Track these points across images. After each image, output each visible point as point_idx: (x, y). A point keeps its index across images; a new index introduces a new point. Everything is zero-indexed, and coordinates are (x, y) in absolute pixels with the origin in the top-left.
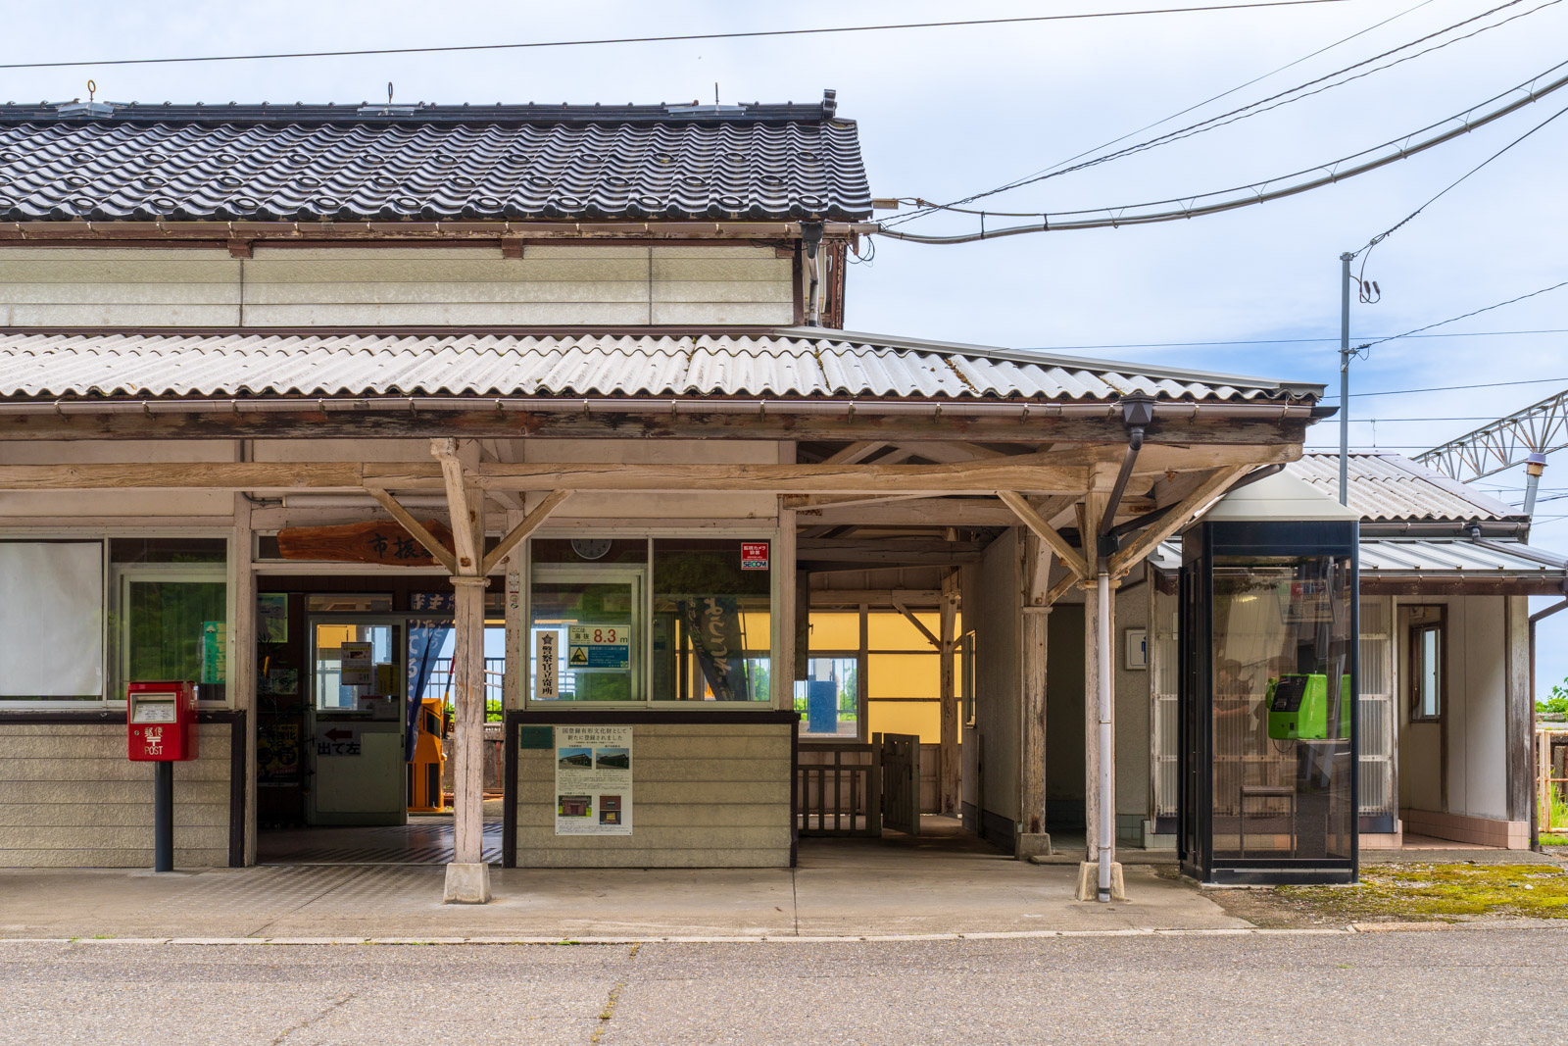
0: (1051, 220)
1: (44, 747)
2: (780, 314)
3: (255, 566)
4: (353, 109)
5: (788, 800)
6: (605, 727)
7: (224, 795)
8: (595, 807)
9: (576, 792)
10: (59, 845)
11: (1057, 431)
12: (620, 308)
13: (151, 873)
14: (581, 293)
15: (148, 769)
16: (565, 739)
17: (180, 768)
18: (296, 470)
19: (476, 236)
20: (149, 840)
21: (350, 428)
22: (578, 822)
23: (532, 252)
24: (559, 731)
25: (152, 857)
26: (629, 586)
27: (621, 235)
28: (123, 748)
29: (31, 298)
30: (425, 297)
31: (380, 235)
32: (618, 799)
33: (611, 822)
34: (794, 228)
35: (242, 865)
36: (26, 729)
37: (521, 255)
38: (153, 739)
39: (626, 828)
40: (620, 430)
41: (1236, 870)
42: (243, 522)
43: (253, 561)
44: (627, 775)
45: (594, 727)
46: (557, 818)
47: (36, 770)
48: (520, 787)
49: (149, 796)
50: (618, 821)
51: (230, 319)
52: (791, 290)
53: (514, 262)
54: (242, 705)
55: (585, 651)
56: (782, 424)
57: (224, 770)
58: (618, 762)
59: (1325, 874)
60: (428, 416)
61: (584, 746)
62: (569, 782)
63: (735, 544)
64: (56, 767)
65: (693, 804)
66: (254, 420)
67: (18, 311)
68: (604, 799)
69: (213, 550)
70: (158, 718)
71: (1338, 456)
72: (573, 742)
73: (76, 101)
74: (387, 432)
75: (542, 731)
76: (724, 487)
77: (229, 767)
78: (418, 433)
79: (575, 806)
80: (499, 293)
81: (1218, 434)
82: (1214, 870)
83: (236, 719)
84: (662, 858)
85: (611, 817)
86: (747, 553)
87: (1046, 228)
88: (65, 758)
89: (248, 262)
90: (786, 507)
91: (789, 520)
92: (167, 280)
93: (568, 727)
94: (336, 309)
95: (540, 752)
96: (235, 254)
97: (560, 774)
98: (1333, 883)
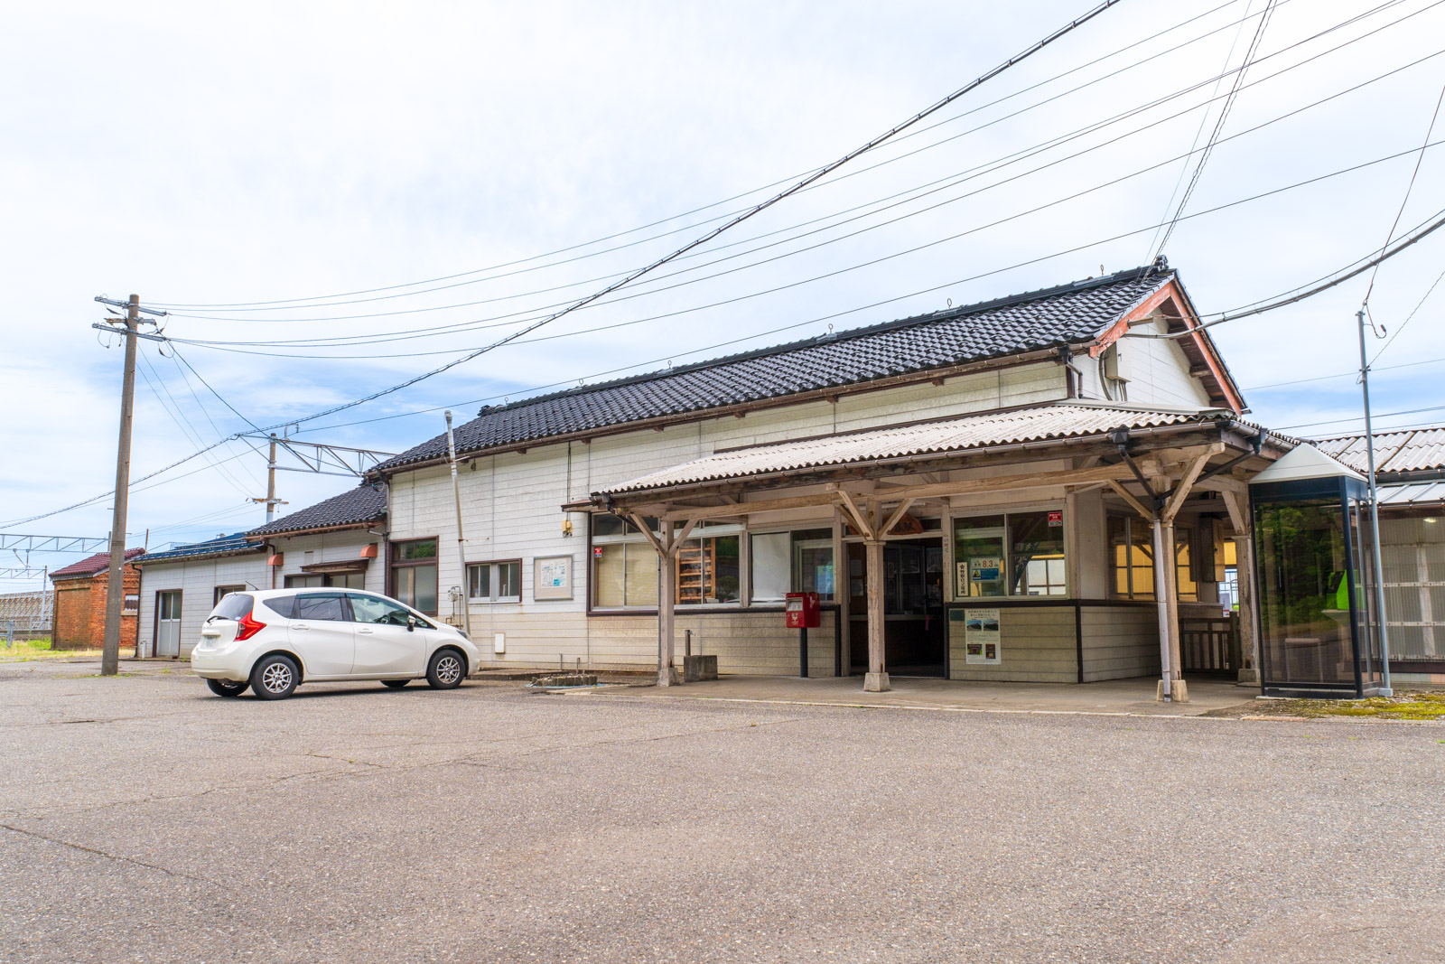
0: (1227, 315)
1: (769, 623)
2: (1061, 394)
3: (843, 539)
4: (930, 315)
5: (1076, 647)
6: (987, 610)
7: (832, 643)
8: (984, 650)
9: (975, 642)
10: (775, 665)
11: (1087, 450)
12: (987, 402)
13: (799, 678)
14: (969, 397)
15: (797, 631)
16: (970, 616)
17: (810, 630)
18: (808, 499)
19: (918, 379)
20: (798, 663)
21: (797, 482)
22: (976, 657)
23: (947, 381)
24: (967, 611)
25: (799, 671)
26: (1001, 538)
27: (979, 368)
28: (784, 622)
29: (762, 432)
30: (904, 410)
31: (880, 385)
32: (994, 646)
33: (991, 658)
34: (1054, 350)
35: (840, 676)
36: (763, 615)
37: (942, 383)
38: (795, 618)
39: (997, 661)
40: (895, 472)
41: (1281, 689)
42: (838, 520)
43: (843, 537)
44: (997, 634)
45: (982, 610)
46: (967, 655)
47: (767, 632)
48: (951, 640)
49: (798, 643)
50: (994, 657)
51: (830, 430)
52: (1065, 380)
53: (940, 387)
54: (840, 602)
55: (979, 571)
56: (961, 462)
57: (832, 632)
58: (992, 627)
59: (1338, 693)
60: (824, 474)
61: (978, 619)
62: (973, 637)
63: (1045, 514)
64: (773, 631)
65: (1029, 649)
66: (765, 482)
67: (758, 438)
68: (988, 646)
69: (827, 533)
70: (797, 609)
71: (1365, 437)
72: (973, 617)
73: (825, 334)
74: (809, 482)
75: (958, 612)
76: (974, 491)
77: (834, 631)
78: (821, 482)
79: (975, 650)
80: (934, 402)
81: (1171, 443)
82: (1266, 688)
83: (837, 609)
84: (1016, 677)
85: (991, 655)
86: (1051, 518)
87: (1224, 320)
88: (776, 627)
89: (837, 404)
90: (1069, 492)
91: (1071, 499)
92: (808, 416)
93: (971, 610)
94: (870, 420)
95: (959, 623)
96: (831, 401)
97: (968, 633)
98: (1340, 698)
